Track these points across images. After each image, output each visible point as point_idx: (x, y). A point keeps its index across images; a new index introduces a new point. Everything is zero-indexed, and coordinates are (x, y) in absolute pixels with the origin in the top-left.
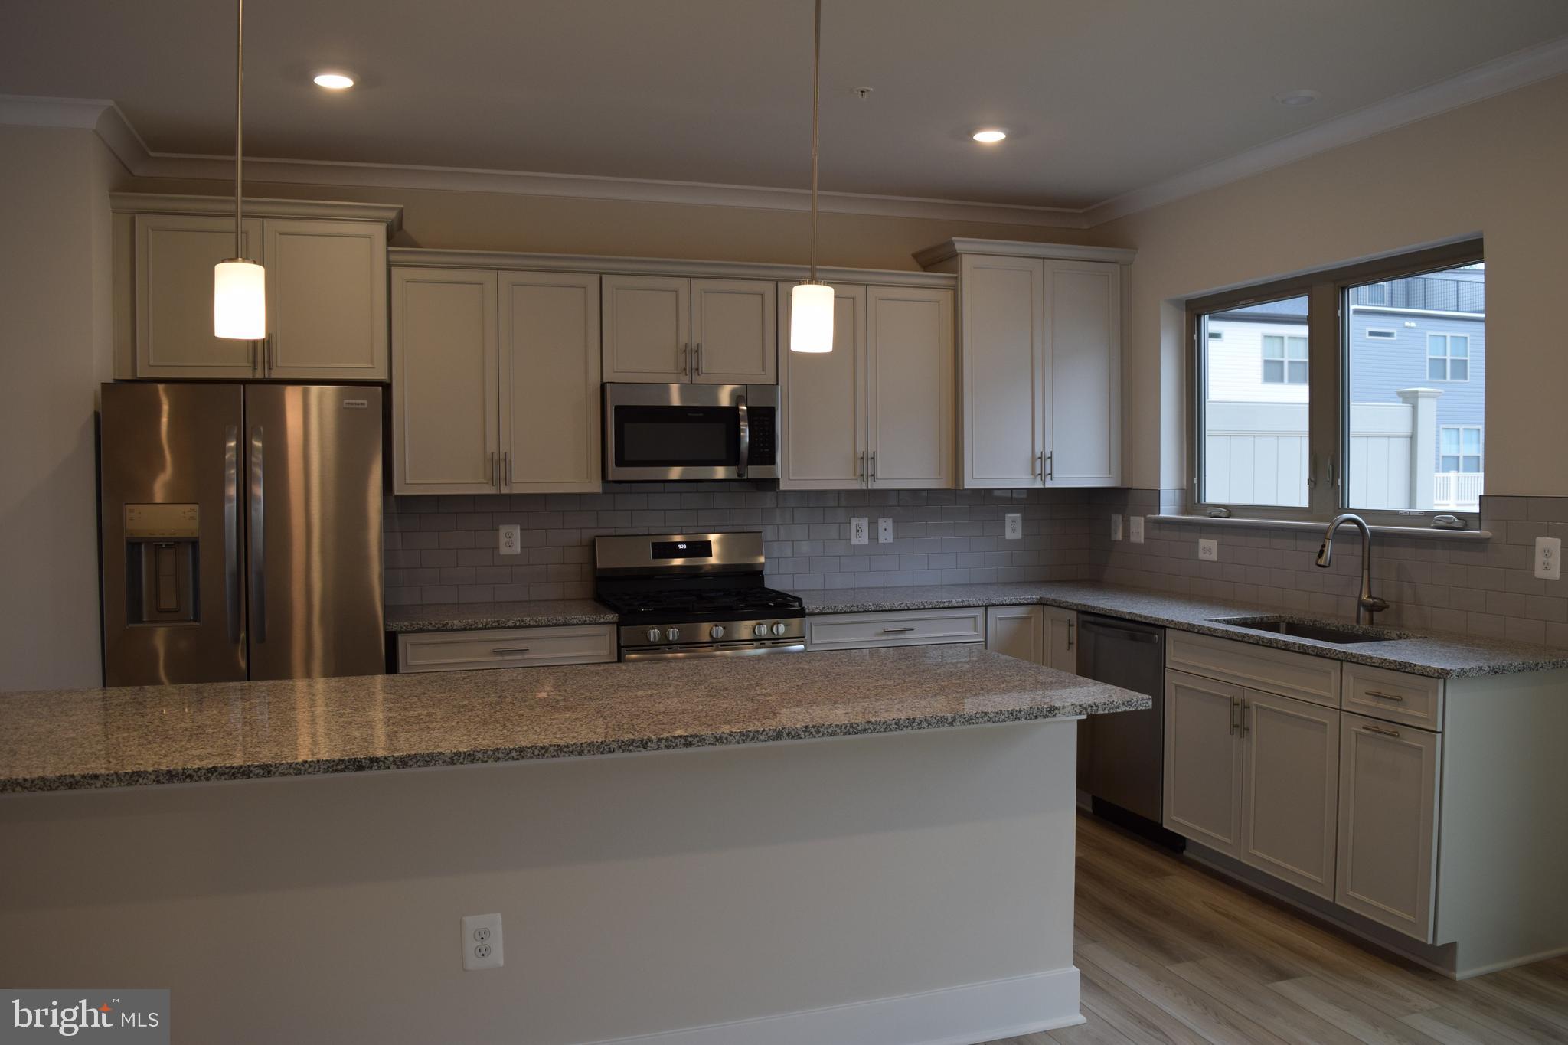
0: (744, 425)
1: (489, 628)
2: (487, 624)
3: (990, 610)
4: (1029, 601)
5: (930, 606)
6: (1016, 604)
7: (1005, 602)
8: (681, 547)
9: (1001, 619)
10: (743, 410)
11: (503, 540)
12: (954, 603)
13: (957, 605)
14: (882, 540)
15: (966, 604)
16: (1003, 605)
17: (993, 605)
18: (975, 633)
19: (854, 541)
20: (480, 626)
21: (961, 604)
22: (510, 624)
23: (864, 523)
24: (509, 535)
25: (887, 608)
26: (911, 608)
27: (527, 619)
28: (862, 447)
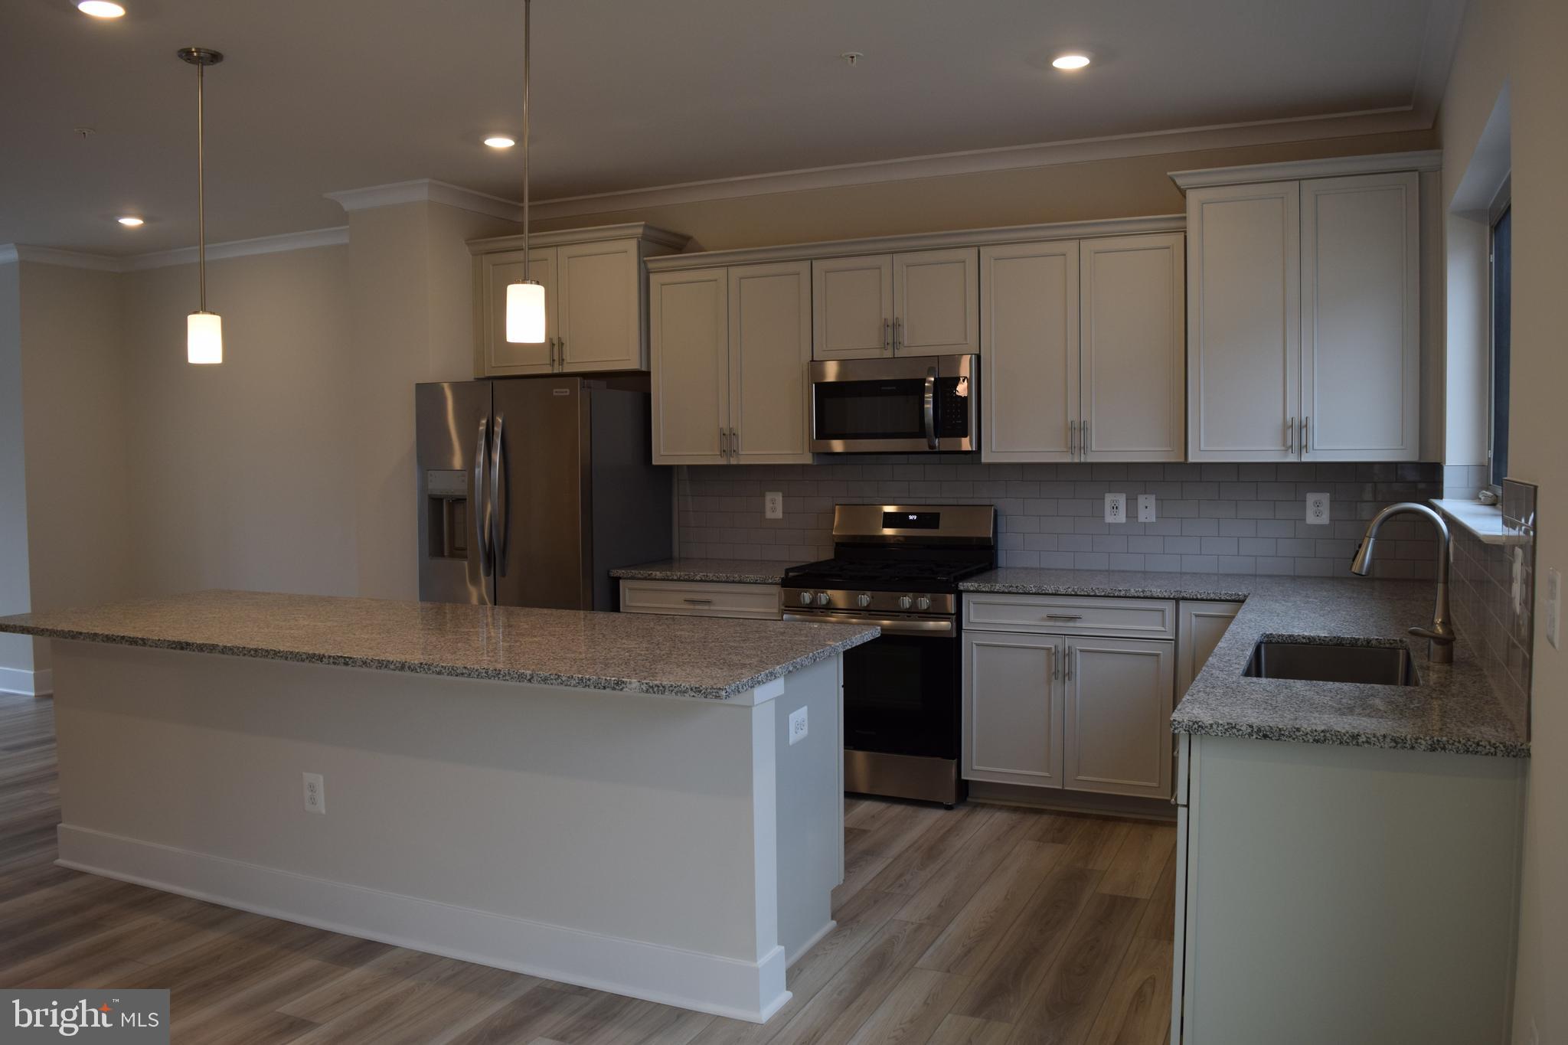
0: (929, 396)
1: (682, 580)
2: (680, 576)
3: (1182, 604)
4: (1233, 598)
5: (1103, 594)
6: (1215, 600)
7: (1199, 597)
8: (911, 517)
9: (1197, 616)
10: (930, 382)
11: (768, 505)
12: (1133, 592)
13: (1136, 595)
14: (1142, 518)
15: (1148, 594)
16: (1197, 599)
17: (1184, 599)
18: (1163, 629)
19: (1109, 518)
20: (675, 578)
21: (1142, 595)
22: (698, 578)
23: (1121, 499)
24: (773, 501)
25: (1050, 592)
26: (1079, 593)
27: (710, 575)
28: (1072, 416)
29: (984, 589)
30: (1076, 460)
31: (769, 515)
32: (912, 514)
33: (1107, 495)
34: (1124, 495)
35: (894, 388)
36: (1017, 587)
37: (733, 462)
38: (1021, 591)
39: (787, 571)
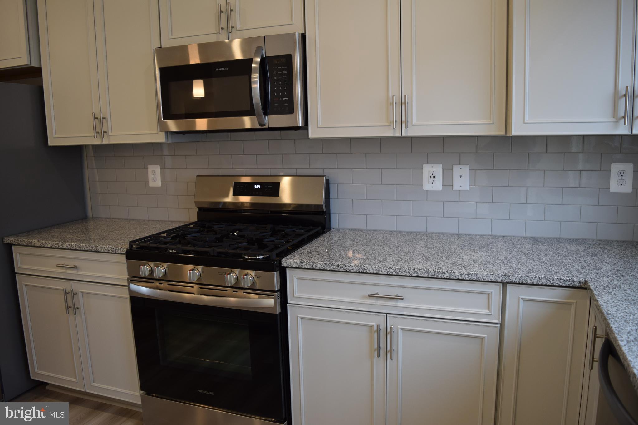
0: (256, 77)
1: (53, 248)
2: (53, 245)
3: (509, 287)
4: (567, 284)
5: (426, 275)
6: (546, 285)
7: (529, 282)
8: (256, 186)
9: (524, 300)
10: (256, 63)
11: (151, 176)
12: (457, 274)
13: (460, 277)
14: (456, 187)
15: (474, 277)
16: (527, 284)
17: (512, 283)
18: (487, 312)
19: (427, 187)
20: (49, 246)
21: (467, 277)
22: (65, 247)
23: (438, 169)
24: (154, 173)
25: (372, 271)
26: (400, 274)
27: (74, 244)
28: (394, 91)
29: (306, 267)
30: (398, 134)
31: (152, 184)
32: (257, 184)
33: (425, 165)
34: (441, 165)
35: (227, 69)
36: (338, 266)
37: (105, 142)
38: (342, 270)
39: (131, 243)
